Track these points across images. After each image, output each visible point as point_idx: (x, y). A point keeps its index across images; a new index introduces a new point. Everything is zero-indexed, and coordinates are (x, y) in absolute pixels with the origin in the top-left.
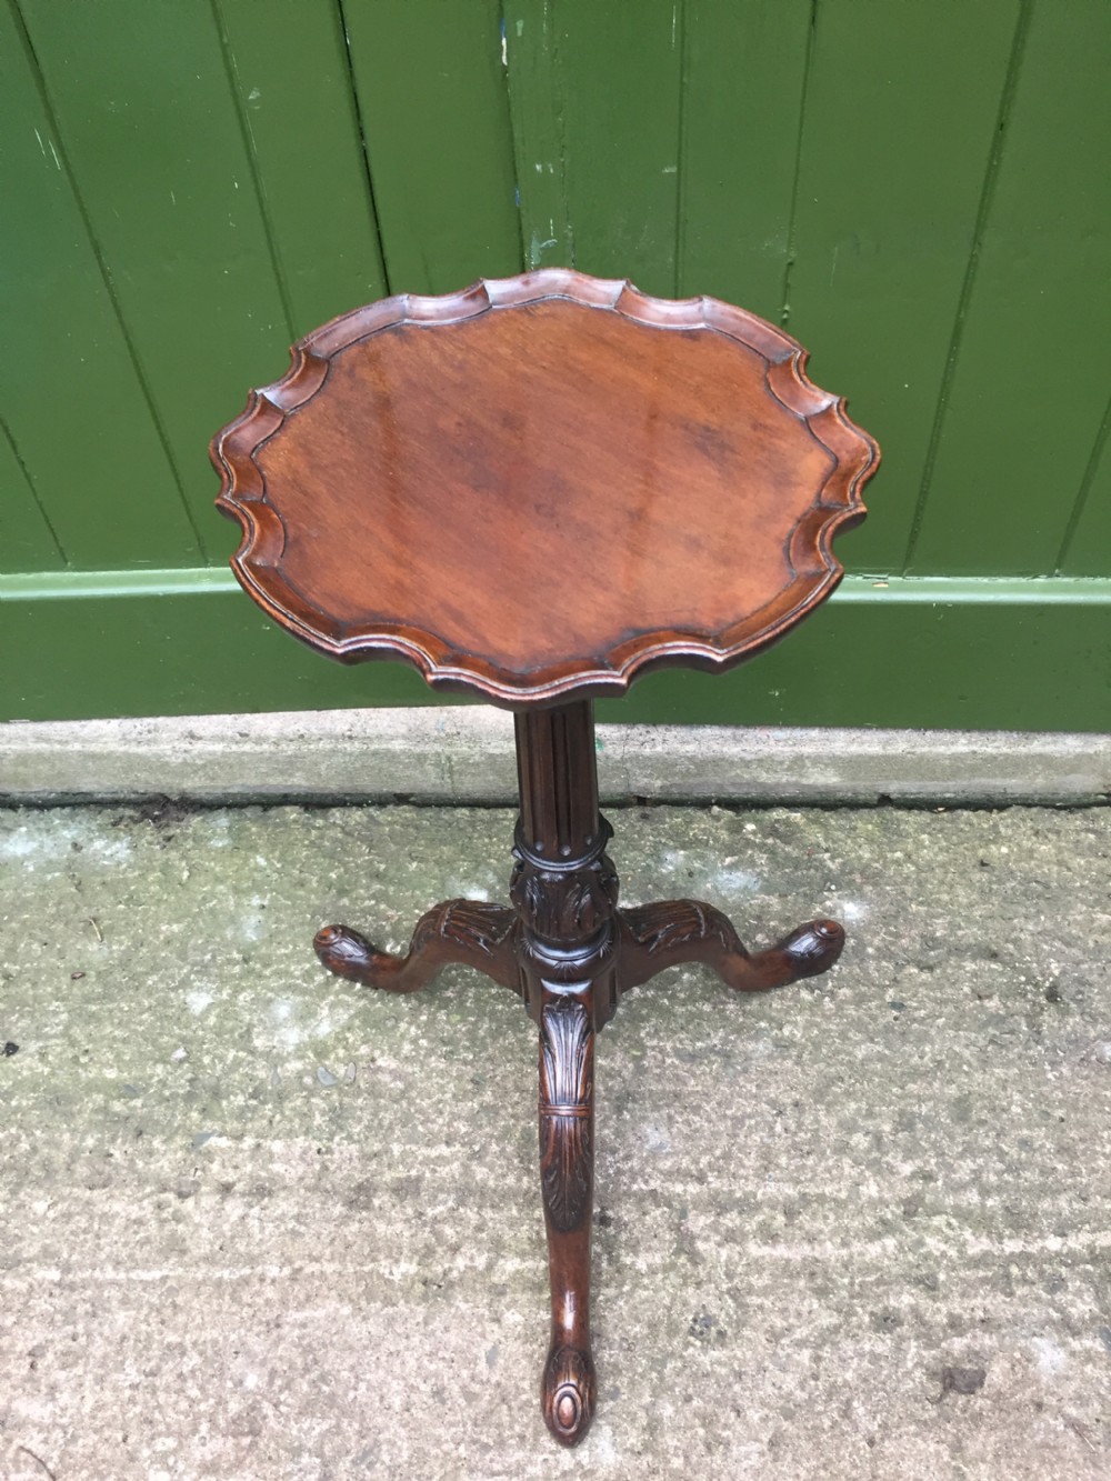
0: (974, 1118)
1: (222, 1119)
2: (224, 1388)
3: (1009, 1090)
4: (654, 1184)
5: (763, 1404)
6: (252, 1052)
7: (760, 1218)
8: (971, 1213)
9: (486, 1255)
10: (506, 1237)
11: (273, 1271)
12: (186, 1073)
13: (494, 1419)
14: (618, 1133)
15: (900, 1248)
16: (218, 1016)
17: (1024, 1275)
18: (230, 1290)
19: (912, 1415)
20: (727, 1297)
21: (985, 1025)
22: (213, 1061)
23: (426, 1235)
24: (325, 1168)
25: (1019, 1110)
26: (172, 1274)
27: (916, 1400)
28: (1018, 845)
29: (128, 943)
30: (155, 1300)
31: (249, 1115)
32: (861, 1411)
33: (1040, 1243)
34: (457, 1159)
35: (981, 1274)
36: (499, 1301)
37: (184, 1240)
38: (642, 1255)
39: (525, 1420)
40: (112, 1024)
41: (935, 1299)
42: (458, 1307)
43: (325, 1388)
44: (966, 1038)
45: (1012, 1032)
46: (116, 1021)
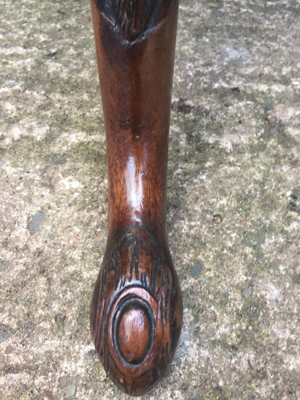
9: (48, 128)
10: (73, 116)
13: (25, 293)
14: (197, 50)
34: (32, 56)
38: (226, 136)
39: (69, 296)
42: (3, 171)
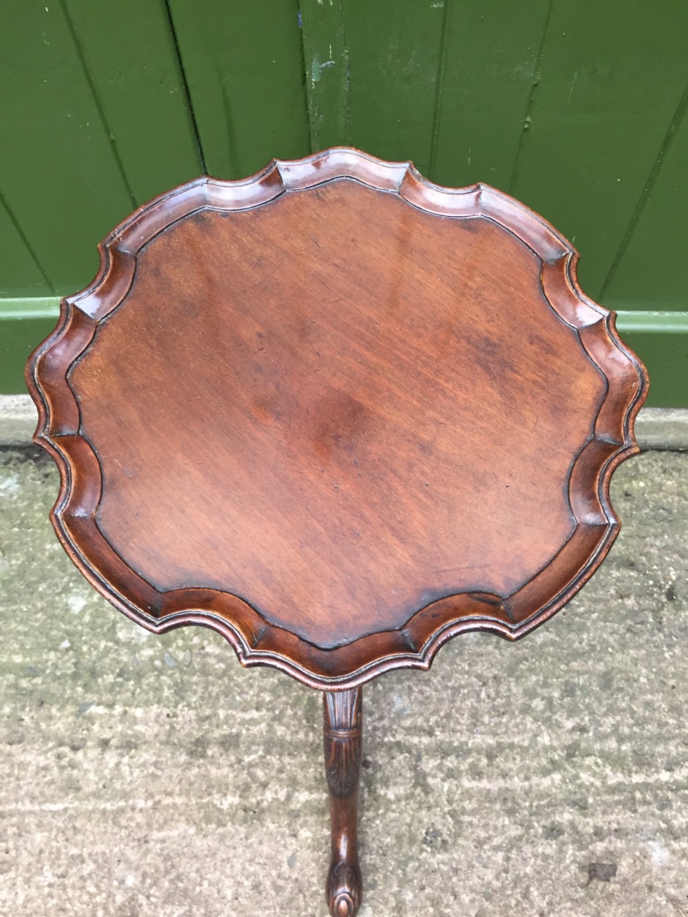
0: (615, 686)
1: (98, 692)
2: (112, 886)
3: (639, 666)
4: (399, 737)
5: (472, 890)
6: (117, 642)
7: (470, 760)
8: (611, 754)
9: (285, 790)
10: (299, 777)
11: (141, 804)
12: (70, 659)
13: (294, 903)
14: (374, 701)
15: (564, 781)
16: (91, 615)
17: (644, 798)
18: (111, 817)
19: (569, 895)
20: (448, 816)
21: (625, 618)
22: (89, 649)
23: (245, 776)
24: (173, 728)
25: (645, 680)
26: (71, 806)
27: (572, 886)
28: (652, 480)
29: (22, 559)
30: (61, 825)
31: (118, 689)
32: (536, 893)
33: (655, 776)
34: (264, 721)
35: (616, 798)
36: (296, 822)
37: (78, 781)
38: (391, 788)
39: (315, 904)
40: (16, 622)
41: (585, 816)
42: (268, 827)
43: (181, 885)
44: (612, 628)
45: (642, 623)
46: (18, 619)
